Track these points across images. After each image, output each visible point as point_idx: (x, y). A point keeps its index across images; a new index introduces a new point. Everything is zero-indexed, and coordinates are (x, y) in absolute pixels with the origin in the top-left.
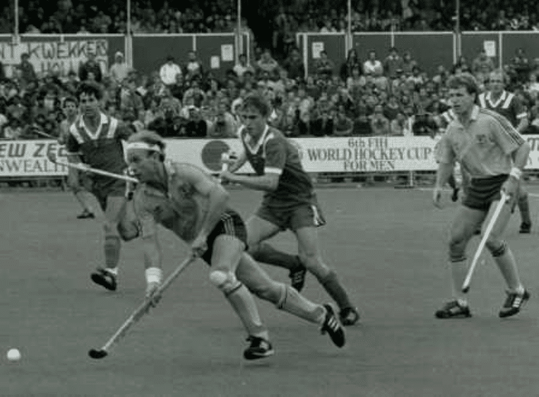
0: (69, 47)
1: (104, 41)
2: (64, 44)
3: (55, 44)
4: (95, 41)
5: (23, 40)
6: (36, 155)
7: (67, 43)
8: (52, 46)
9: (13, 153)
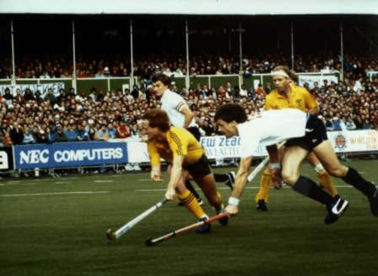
0: (43, 88)
1: (61, 83)
2: (40, 86)
3: (36, 85)
4: (57, 84)
5: (18, 83)
6: (221, 145)
7: (42, 85)
8: (34, 87)
9: (209, 144)
